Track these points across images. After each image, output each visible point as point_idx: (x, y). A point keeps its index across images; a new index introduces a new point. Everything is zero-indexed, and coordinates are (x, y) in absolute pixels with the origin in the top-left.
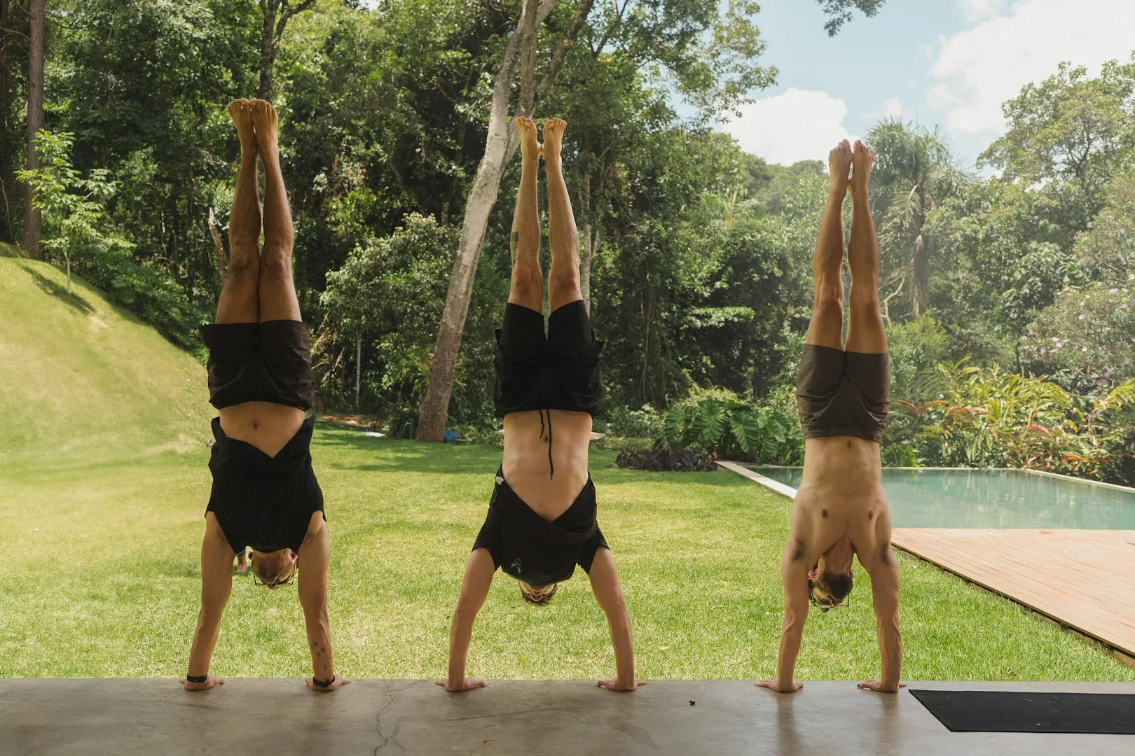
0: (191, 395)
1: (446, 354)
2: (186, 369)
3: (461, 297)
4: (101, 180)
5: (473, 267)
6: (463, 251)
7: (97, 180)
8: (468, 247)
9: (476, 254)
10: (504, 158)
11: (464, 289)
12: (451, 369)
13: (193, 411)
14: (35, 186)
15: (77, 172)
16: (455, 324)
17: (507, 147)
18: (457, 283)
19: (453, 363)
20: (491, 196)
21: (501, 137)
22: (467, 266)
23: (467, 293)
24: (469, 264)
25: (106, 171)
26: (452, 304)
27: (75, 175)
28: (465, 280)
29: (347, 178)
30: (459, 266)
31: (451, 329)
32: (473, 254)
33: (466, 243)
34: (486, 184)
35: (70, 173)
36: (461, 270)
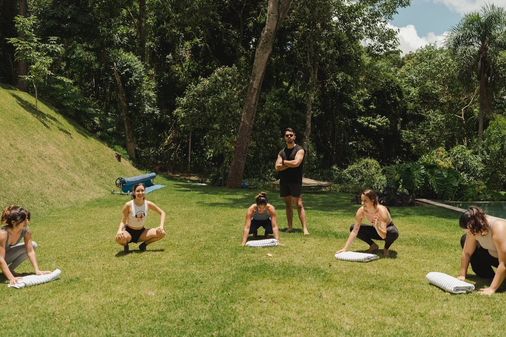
0: (104, 164)
1: (244, 139)
2: (102, 150)
3: (252, 106)
4: (54, 44)
5: (258, 89)
6: (253, 80)
7: (51, 44)
8: (256, 78)
9: (260, 82)
10: (276, 27)
11: (254, 102)
12: (246, 147)
13: (105, 173)
14: (17, 47)
15: (39, 39)
16: (249, 122)
17: (278, 21)
18: (250, 98)
19: (247, 144)
20: (269, 48)
21: (275, 15)
22: (256, 89)
23: (255, 104)
24: (257, 88)
25: (56, 38)
26: (247, 111)
27: (38, 40)
28: (254, 97)
29: (182, 56)
30: (251, 89)
31: (247, 125)
32: (259, 82)
33: (255, 75)
34: (266, 42)
35: (35, 40)
36: (252, 91)
